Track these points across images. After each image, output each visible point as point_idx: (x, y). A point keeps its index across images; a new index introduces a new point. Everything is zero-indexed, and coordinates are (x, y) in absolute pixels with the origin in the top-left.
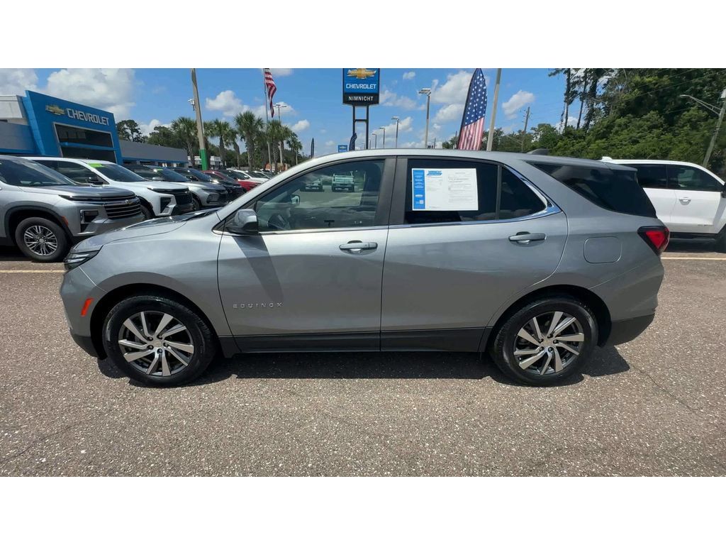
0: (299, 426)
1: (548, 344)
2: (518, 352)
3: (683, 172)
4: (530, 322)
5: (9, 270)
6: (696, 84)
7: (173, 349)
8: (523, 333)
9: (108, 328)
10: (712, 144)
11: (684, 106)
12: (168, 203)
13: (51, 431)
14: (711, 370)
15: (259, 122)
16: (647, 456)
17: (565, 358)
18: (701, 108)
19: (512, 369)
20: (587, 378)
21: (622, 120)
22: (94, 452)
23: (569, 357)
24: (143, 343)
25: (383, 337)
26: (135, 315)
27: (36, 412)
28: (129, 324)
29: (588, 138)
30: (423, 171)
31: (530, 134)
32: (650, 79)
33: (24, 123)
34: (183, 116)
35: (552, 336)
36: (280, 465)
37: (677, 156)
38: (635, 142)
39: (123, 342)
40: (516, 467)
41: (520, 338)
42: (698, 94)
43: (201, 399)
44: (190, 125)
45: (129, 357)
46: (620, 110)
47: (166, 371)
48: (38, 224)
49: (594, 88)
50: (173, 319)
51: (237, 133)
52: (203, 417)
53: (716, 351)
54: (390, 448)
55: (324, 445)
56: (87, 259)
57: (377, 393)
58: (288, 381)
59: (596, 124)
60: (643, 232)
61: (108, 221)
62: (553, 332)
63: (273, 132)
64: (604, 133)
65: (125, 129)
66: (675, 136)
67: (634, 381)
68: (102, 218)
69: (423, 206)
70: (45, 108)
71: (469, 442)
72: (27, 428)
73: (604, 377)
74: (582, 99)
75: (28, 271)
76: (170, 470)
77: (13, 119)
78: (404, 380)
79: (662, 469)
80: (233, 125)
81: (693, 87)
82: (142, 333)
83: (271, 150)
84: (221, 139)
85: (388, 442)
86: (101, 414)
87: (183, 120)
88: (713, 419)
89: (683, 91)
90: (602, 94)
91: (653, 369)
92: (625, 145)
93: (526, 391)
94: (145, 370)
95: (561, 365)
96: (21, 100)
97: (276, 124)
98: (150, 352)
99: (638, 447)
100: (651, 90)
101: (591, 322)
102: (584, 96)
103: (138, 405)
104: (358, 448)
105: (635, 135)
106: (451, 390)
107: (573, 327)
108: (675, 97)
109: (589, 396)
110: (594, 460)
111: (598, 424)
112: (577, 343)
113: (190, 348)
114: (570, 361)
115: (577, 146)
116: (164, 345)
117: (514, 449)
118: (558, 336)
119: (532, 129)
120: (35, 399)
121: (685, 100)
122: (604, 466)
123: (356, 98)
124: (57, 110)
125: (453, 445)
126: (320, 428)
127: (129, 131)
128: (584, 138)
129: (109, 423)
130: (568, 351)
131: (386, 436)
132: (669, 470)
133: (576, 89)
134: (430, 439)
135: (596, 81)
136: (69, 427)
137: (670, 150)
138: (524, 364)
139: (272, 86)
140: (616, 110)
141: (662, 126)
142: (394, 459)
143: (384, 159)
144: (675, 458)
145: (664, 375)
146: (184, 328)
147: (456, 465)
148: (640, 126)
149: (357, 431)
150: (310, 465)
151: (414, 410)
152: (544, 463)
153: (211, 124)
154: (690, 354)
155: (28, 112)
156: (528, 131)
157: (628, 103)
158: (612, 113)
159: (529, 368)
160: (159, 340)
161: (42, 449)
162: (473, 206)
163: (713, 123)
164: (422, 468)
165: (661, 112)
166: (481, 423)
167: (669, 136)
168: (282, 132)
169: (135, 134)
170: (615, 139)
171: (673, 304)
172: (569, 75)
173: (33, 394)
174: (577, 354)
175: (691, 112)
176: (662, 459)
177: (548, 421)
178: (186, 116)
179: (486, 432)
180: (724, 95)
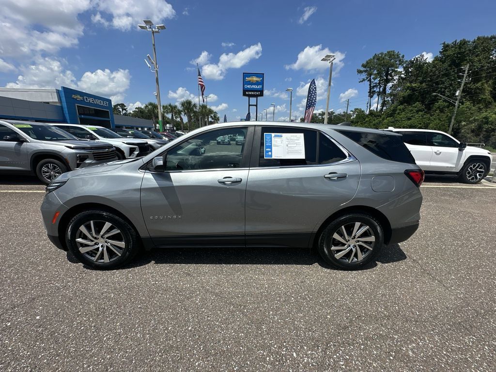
0: (188, 299)
1: (352, 243)
2: (333, 248)
3: (436, 136)
4: (340, 229)
5: (30, 190)
6: (441, 88)
7: (111, 245)
8: (336, 236)
9: (69, 230)
10: (453, 120)
11: (435, 100)
12: (134, 151)
13: (21, 302)
14: (458, 260)
15: (195, 105)
16: (417, 321)
17: (364, 252)
18: (445, 101)
19: (331, 259)
20: (379, 264)
21: (401, 107)
22: (45, 318)
23: (367, 251)
24: (92, 241)
25: (246, 238)
26: (88, 223)
27: (15, 287)
28: (83, 228)
29: (383, 116)
30: (271, 135)
31: (350, 114)
32: (415, 85)
33: (59, 105)
34: (151, 101)
35: (354, 238)
36: (170, 329)
37: (433, 127)
38: (409, 119)
39: (79, 240)
40: (329, 330)
41: (334, 239)
42: (443, 93)
43: (127, 279)
44: (155, 107)
45: (83, 250)
46: (400, 101)
47: (106, 259)
48: (50, 163)
49: (385, 89)
50: (111, 226)
51: (182, 111)
52: (126, 292)
53: (460, 246)
54: (246, 316)
55: (202, 313)
56: (58, 187)
57: (243, 275)
58: (187, 266)
59: (387, 109)
60: (407, 173)
61: (94, 162)
62: (355, 235)
63: (202, 111)
64: (392, 114)
65: (118, 108)
66: (431, 116)
67: (409, 267)
68: (91, 159)
69: (271, 156)
70: (72, 96)
71: (299, 311)
72: (5, 300)
73: (390, 264)
74: (378, 95)
75: (41, 191)
76: (93, 332)
77: (53, 102)
78: (262, 265)
79: (427, 331)
80: (180, 107)
81: (439, 89)
82: (91, 234)
83: (201, 121)
84: (172, 115)
85: (245, 310)
86: (59, 288)
87: (151, 104)
88: (460, 294)
89: (434, 91)
90: (389, 92)
91: (421, 259)
92: (404, 121)
93: (340, 274)
94: (93, 258)
95: (361, 257)
96: (58, 92)
97: (204, 107)
98: (96, 247)
99: (411, 315)
100: (417, 90)
101: (379, 229)
102: (379, 94)
103: (85, 283)
104: (225, 315)
105: (409, 115)
106: (292, 273)
107: (368, 232)
108: (430, 94)
109: (380, 277)
110: (382, 325)
111: (386, 297)
112: (371, 243)
113: (122, 244)
114: (367, 254)
115: (377, 121)
116: (106, 242)
117: (329, 317)
118: (359, 237)
119: (351, 111)
120: (18, 278)
121: (436, 96)
122: (388, 329)
123: (250, 93)
124: (79, 98)
125: (289, 313)
126: (202, 300)
127: (121, 110)
128: (381, 116)
129: (62, 295)
130: (365, 248)
131: (245, 306)
132: (432, 332)
133: (375, 89)
134: (273, 309)
135: (385, 85)
136: (34, 299)
137: (429, 123)
138: (338, 256)
139: (203, 85)
140: (398, 101)
141: (424, 110)
142: (248, 324)
143: (247, 127)
144: (436, 323)
145: (428, 263)
146: (119, 231)
147: (289, 329)
148: (412, 110)
149: (226, 302)
150: (190, 328)
151: (266, 288)
152: (348, 327)
153: (166, 107)
154: (444, 248)
155: (62, 98)
156: (349, 112)
157: (404, 97)
158: (395, 102)
159: (341, 258)
160: (102, 239)
161: (10, 315)
162: (302, 156)
163: (453, 108)
164: (266, 331)
165: (423, 102)
166: (308, 297)
167: (428, 115)
168: (207, 111)
169: (124, 111)
170: (398, 117)
171: (433, 215)
172: (370, 82)
173: (17, 274)
174: (371, 249)
175: (439, 103)
176: (427, 324)
177: (353, 295)
178: (153, 102)
179: (311, 303)
180: (457, 94)
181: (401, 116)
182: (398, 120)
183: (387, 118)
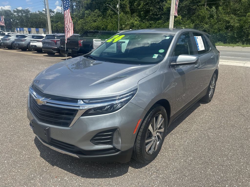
10: (119, 24)
18: (112, 10)
21: (87, 12)
28: (150, 127)
38: (95, 21)
45: (147, 148)
46: (85, 7)
64: (82, 17)
105: (94, 18)
138: (209, 95)
141: (102, 16)
146: (164, 119)
157: (87, 5)
165: (100, 10)
167: (105, 20)
175: (109, 11)
180: (118, 7)
181: (89, 19)
182: (88, 22)
183: (79, 20)
